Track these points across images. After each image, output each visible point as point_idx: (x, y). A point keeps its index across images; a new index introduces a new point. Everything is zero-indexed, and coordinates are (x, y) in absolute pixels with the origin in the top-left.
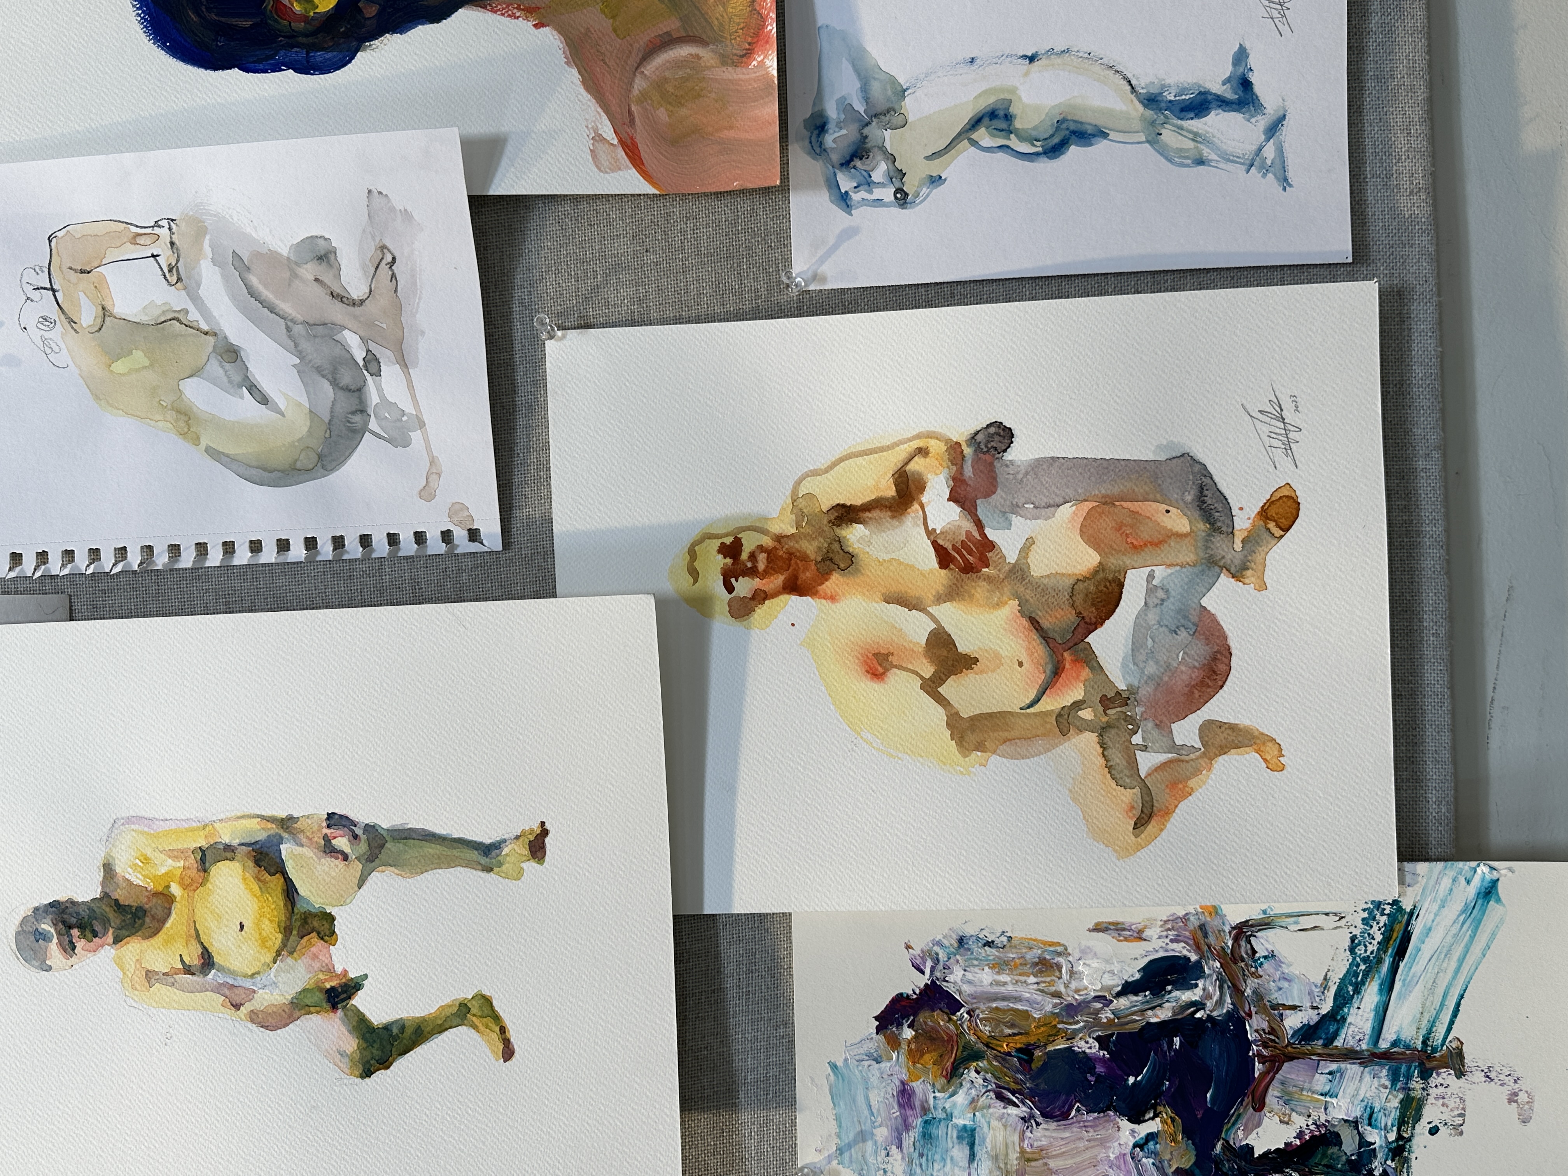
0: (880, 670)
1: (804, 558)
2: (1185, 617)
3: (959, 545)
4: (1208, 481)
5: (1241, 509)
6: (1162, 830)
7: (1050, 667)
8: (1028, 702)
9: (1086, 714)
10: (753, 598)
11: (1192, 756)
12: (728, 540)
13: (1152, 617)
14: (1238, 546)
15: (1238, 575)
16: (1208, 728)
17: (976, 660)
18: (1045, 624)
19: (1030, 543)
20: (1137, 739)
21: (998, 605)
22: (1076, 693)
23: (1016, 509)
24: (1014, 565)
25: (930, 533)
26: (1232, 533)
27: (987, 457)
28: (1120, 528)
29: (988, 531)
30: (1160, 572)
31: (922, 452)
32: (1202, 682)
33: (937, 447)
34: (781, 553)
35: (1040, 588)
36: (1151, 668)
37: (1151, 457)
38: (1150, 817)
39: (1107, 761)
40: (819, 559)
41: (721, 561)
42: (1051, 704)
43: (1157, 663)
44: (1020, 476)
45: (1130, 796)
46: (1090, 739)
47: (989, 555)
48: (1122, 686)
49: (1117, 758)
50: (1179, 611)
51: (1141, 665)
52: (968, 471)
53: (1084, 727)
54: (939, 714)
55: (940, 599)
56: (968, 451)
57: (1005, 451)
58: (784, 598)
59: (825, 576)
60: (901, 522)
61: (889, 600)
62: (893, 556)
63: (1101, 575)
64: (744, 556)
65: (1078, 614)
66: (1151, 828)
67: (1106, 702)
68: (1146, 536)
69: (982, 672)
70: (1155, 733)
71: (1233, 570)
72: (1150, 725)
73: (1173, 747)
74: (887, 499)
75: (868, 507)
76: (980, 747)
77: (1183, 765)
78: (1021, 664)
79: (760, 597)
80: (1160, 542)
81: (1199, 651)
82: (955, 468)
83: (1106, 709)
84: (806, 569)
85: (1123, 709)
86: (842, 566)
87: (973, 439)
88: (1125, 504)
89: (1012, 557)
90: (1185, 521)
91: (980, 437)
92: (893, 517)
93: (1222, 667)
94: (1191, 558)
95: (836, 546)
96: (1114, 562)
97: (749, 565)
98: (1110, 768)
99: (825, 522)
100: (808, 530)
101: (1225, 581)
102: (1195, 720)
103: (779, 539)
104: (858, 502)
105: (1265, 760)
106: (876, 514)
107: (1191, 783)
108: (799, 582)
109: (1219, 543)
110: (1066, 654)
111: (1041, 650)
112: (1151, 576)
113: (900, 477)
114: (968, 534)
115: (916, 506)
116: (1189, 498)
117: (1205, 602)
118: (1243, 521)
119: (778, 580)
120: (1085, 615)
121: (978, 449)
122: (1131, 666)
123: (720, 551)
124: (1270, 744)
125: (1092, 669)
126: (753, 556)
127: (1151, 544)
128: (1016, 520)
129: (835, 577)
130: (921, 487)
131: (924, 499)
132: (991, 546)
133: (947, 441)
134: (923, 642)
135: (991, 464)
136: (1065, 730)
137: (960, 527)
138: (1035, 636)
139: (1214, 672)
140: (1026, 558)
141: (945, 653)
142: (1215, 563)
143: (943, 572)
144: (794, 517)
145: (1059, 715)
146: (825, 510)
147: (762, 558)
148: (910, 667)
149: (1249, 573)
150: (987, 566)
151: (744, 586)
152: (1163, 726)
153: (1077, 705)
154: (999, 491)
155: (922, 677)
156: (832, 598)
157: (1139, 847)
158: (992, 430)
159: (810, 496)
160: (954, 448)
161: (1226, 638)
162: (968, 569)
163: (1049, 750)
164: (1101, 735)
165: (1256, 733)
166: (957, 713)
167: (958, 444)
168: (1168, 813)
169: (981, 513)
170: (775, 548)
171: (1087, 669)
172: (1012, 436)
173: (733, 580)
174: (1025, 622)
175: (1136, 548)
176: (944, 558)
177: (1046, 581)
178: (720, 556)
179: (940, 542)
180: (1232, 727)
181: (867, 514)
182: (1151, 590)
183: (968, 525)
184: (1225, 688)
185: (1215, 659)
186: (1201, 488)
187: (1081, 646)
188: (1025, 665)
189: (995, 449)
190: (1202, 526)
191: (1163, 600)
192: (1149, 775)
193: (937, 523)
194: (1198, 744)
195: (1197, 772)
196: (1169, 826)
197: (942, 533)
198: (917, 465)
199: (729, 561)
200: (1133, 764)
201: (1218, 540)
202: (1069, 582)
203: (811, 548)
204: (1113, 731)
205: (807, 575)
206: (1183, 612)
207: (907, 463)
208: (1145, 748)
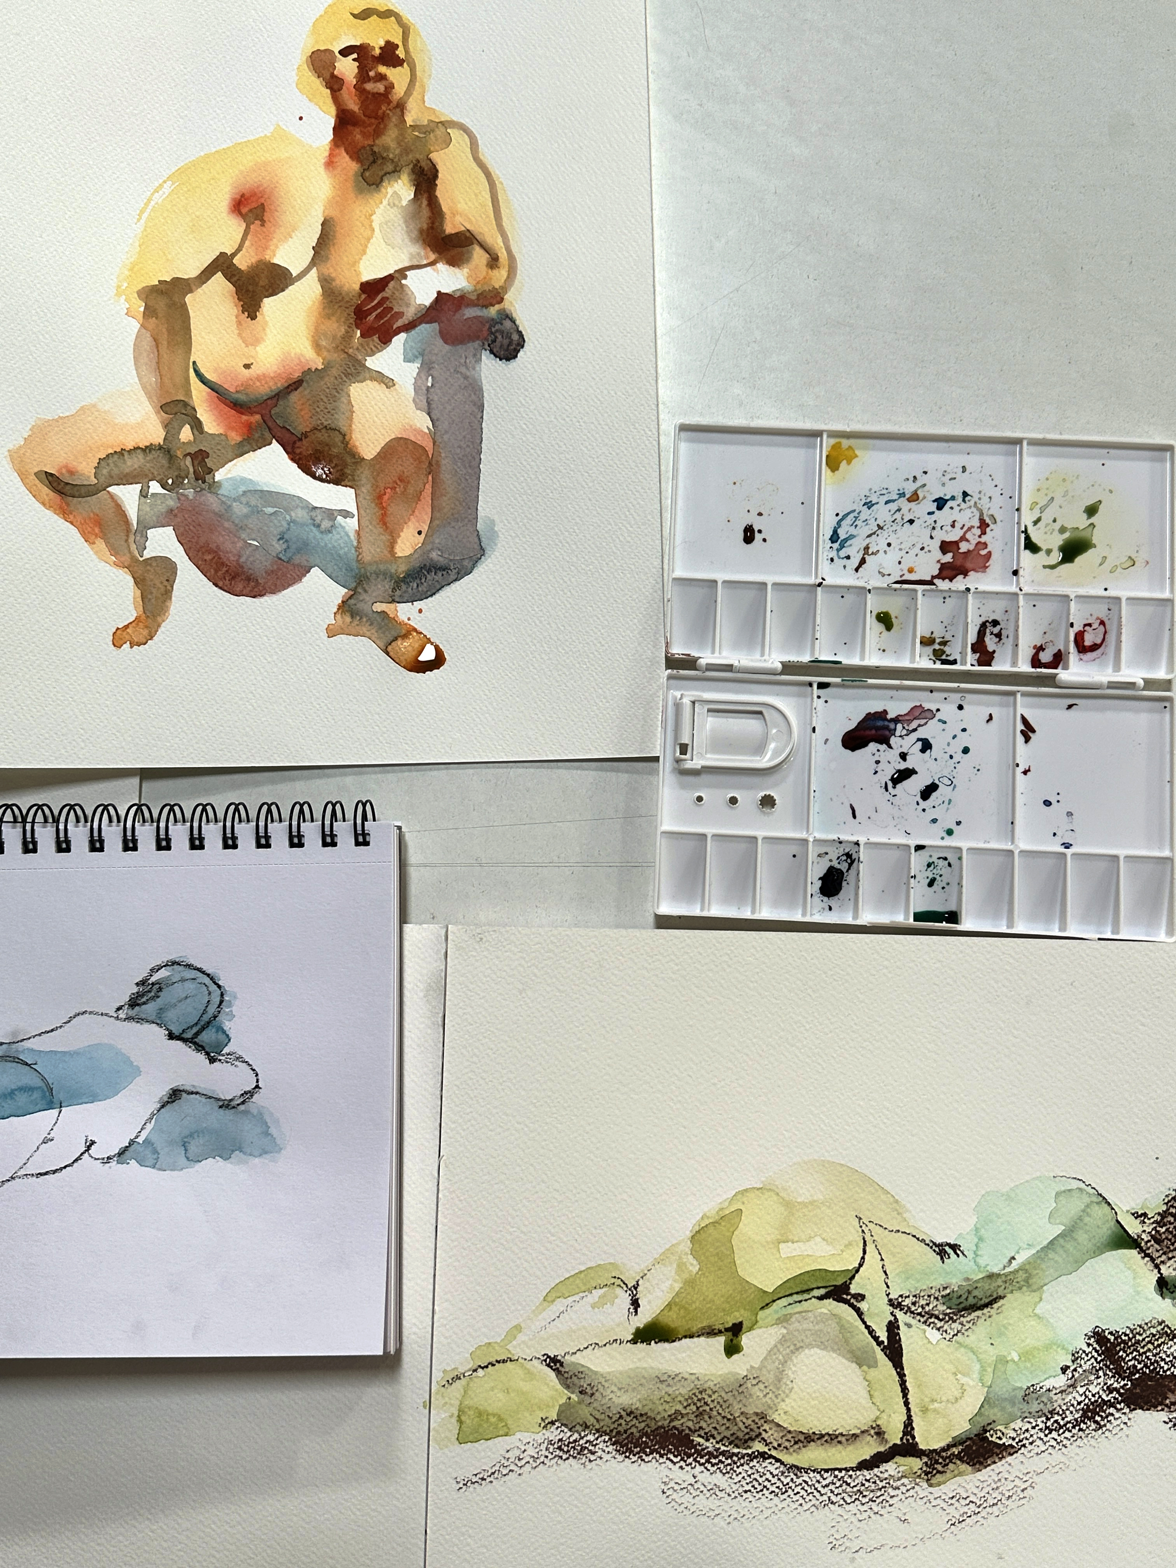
0: (244, 210)
1: (378, 133)
2: (299, 551)
3: (387, 304)
4: (453, 577)
5: (420, 611)
6: (44, 504)
7: (242, 397)
8: (203, 371)
9: (186, 434)
10: (333, 76)
11: (133, 547)
12: (401, 53)
13: (300, 514)
14: (379, 607)
15: (345, 607)
16: (168, 567)
17: (253, 317)
18: (294, 397)
19: (388, 382)
20: (155, 487)
21: (317, 347)
22: (211, 424)
23: (427, 368)
24: (364, 366)
25: (402, 273)
26: (393, 601)
27: (485, 333)
28: (401, 481)
29: (403, 336)
30: (352, 524)
31: (493, 261)
32: (223, 564)
33: (499, 277)
34: (384, 108)
35: (337, 392)
36: (239, 509)
37: (481, 513)
38: (60, 492)
39: (130, 451)
40: (376, 149)
41: (377, 43)
42: (199, 395)
44: (463, 370)
45: (86, 470)
46: (156, 434)
47: (375, 338)
48: (219, 476)
49: (133, 463)
50: (306, 544)
51: (244, 500)
52: (470, 312)
53: (171, 430)
54: (191, 271)
55: (326, 282)
56: (493, 311)
57: (492, 352)
58: (333, 111)
59: (355, 154)
60: (415, 241)
61: (326, 224)
62: (377, 230)
63: (349, 460)
64: (382, 69)
65: (305, 435)
66: (46, 491)
67: (200, 457)
68: (393, 509)
69: (239, 323)
70: (163, 508)
71: (352, 602)
72: (171, 503)
73: (144, 526)
74: (442, 223)
75: (434, 205)
76: (149, 312)
77: (123, 535)
78: (247, 366)
79: (334, 84)
80: (385, 524)
81: (259, 564)
82: (474, 298)
83: (193, 456)
84: (363, 134)
85: (191, 475)
86: (367, 174)
87: (507, 316)
88: (429, 487)
89: (372, 363)
90: (407, 553)
91: (507, 324)
92: (421, 231)
93: (239, 587)
94: (367, 557)
95: (390, 167)
96: (364, 475)
97: (372, 74)
98: (121, 453)
99: (418, 156)
100: (408, 139)
101: (341, 592)
102: (177, 553)
103: (401, 107)
104: (440, 193)
105: (126, 627)
106: (426, 212)
107: (101, 544)
108: (350, 128)
109: (383, 587)
110: (258, 417)
111: (264, 390)
112: (346, 514)
113: (466, 238)
114: (400, 315)
115: (433, 257)
116: (434, 555)
117: (315, 571)
118: (405, 612)
119: (353, 105)
120: (304, 442)
121: (493, 322)
122: (243, 488)
123: (388, 43)
124: (145, 632)
125: (240, 444)
126: (382, 77)
127: (384, 515)
128: (414, 368)
129: (353, 167)
130: (454, 262)
131: (440, 266)
132: (386, 341)
133: (505, 289)
134: (276, 261)
135: (478, 338)
136: (168, 409)
137: (408, 305)
138: (280, 384)
139: (233, 578)
140: (372, 379)
141: (261, 283)
142: (360, 583)
143: (357, 287)
144: (426, 123)
145: (186, 404)
146: (431, 156)
147: (380, 87)
148: (247, 243)
149: (348, 619)
150: (362, 335)
151: (347, 68)
152: (169, 518)
153: (197, 425)
154: (447, 347)
155: (234, 255)
156: (330, 163)
157: (23, 476)
158: (515, 337)
159: (448, 141)
160: (496, 296)
161: (273, 592)
162: (360, 315)
163: (144, 388)
164: (160, 447)
165: (159, 619)
166: (191, 291)
167: (502, 300)
168: (65, 513)
169: (424, 328)
170: (389, 102)
171: (239, 439)
172: (508, 359)
173: (355, 56)
174: (297, 375)
175: (379, 498)
176: (373, 288)
177: (344, 400)
178: (382, 43)
179: (392, 284)
180: (167, 594)
181: (425, 203)
182: (331, 514)
183: (410, 314)
184: (216, 589)
185: (249, 579)
186: (444, 569)
187: (268, 435)
188: (246, 372)
189: (494, 341)
190: (402, 569)
191: (319, 526)
192: (112, 496)
193: (413, 280)
194: (147, 554)
195: (114, 550)
196: (49, 513)
197: (402, 286)
198: (479, 256)
199: (377, 52)
200: (126, 480)
201: (385, 586)
202: (342, 424)
203: (389, 139)
204: (164, 462)
205: (357, 136)
206: (304, 547)
207: (482, 246)
208: (144, 494)
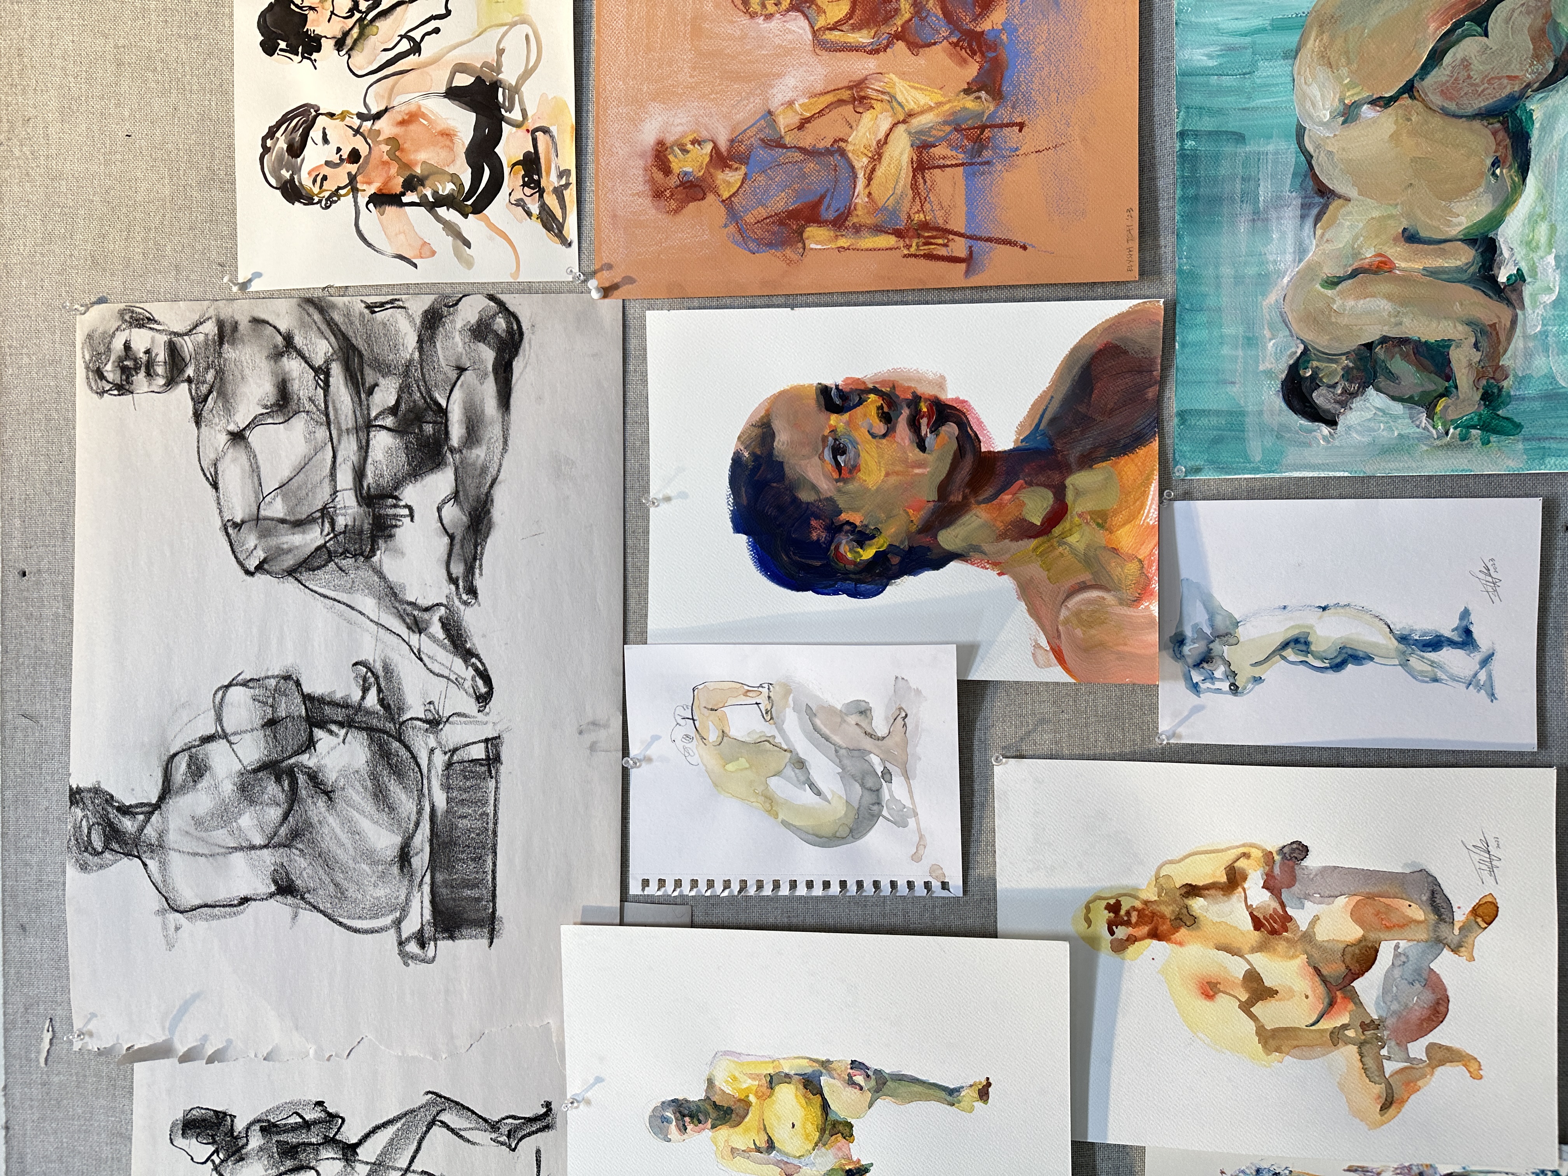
0: (1211, 993)
1: (1163, 917)
2: (1420, 975)
3: (1268, 917)
4: (1438, 888)
5: (1459, 908)
6: (1398, 1112)
7: (1327, 1000)
8: (1311, 1022)
9: (1350, 1033)
10: (1127, 940)
11: (1421, 1066)
12: (1112, 902)
13: (1397, 973)
14: (1456, 932)
15: (1455, 950)
16: (1431, 1048)
17: (1277, 992)
18: (1324, 972)
19: (1316, 918)
20: (1384, 1052)
21: (1293, 957)
22: (1345, 1019)
23: (1307, 897)
24: (1305, 933)
25: (1248, 907)
26: (1453, 923)
27: (1291, 863)
28: (1378, 915)
29: (1288, 909)
30: (1403, 944)
31: (1246, 855)
32: (1429, 1017)
33: (1256, 853)
34: (1147, 912)
35: (1320, 947)
36: (1395, 1006)
37: (1400, 870)
38: (1391, 1103)
39: (1364, 1065)
40: (1173, 918)
41: (1107, 915)
42: (1327, 1024)
43: (1399, 1003)
44: (1311, 876)
45: (1378, 1089)
46: (1354, 1049)
47: (1288, 924)
48: (1375, 1017)
49: (1370, 1063)
50: (1415, 971)
51: (1389, 1004)
52: (1277, 870)
53: (1348, 1041)
54: (1251, 1026)
55: (1254, 950)
56: (1277, 858)
57: (1302, 860)
58: (1148, 941)
59: (1176, 929)
60: (1229, 899)
61: (1218, 948)
62: (1223, 920)
63: (1363, 943)
64: (1122, 912)
65: (1347, 967)
66: (1392, 1110)
67: (1364, 1026)
68: (1395, 921)
69: (1280, 1000)
70: (1396, 1048)
71: (1452, 947)
72: (1393, 1043)
73: (1408, 1059)
74: (1221, 883)
75: (1207, 887)
76: (1278, 1050)
77: (1414, 1071)
78: (1307, 997)
79: (1132, 940)
80: (1404, 925)
81: (1428, 997)
82: (1267, 868)
83: (1364, 1030)
84: (1164, 923)
85: (1375, 1032)
86: (1188, 924)
87: (1281, 850)
88: (1382, 899)
89: (1304, 927)
90: (1422, 913)
91: (1286, 850)
92: (1224, 895)
93: (1442, 1009)
94: (1424, 936)
95: (1184, 911)
96: (1372, 936)
97: (1126, 918)
98: (1365, 1070)
99: (1178, 894)
100: (1166, 899)
101: (1446, 952)
102: (1425, 1041)
103: (1146, 903)
104: (1201, 884)
105: (1469, 1072)
106: (1212, 892)
107: (1420, 1083)
108: (1159, 932)
109: (1444, 929)
110: (1338, 993)
111: (1321, 989)
112: (1397, 947)
113: (1230, 869)
114: (1275, 910)
115: (1240, 889)
116: (1424, 898)
117: (1432, 966)
118: (1461, 916)
119: (1145, 929)
120: (1352, 968)
121: (1284, 857)
122: (1382, 1003)
123: (1106, 908)
124: (1473, 1061)
125: (1355, 1004)
126: (1128, 913)
127: (1399, 926)
128: (1308, 904)
129: (1183, 931)
130: (1245, 878)
131: (1246, 886)
132: (1290, 919)
133: (1263, 850)
134: (1241, 977)
135: (1293, 867)
136: (1336, 1042)
137: (1269, 905)
138: (1317, 979)
139: (1438, 1012)
140: (1313, 928)
141: (1256, 986)
142: (1440, 941)
143: (1256, 932)
144: (1156, 889)
145: (1332, 1033)
146: (1178, 887)
147: (1134, 915)
148: (1232, 992)
149: (1463, 949)
150: (1286, 932)
151: (1121, 932)
152: (1402, 1045)
153: (1345, 1027)
154: (1297, 884)
155: (1239, 1000)
156: (1181, 944)
157: (1383, 1123)
158: (1294, 846)
159: (1168, 877)
160: (1268, 856)
161: (1446, 990)
162: (1273, 932)
163: (1324, 1055)
164: (1360, 1047)
165: (1464, 1054)
166: (1263, 1026)
167: (1271, 853)
168: (1403, 1102)
169: (1284, 897)
170: (1143, 909)
171: (1352, 1004)
172: (1308, 851)
173: (1114, 927)
174: (1311, 970)
175: (1389, 928)
176: (1258, 924)
177: (1326, 944)
178: (1107, 912)
179: (1255, 913)
180: (1448, 1049)
181: (1207, 892)
182: (1397, 955)
183: (1275, 905)
184: (1444, 1022)
185: (1438, 1003)
186: (1433, 892)
187: (1348, 988)
188: (1310, 997)
189: (1296, 858)
190: (1433, 917)
191: (1404, 962)
192: (1391, 1076)
193: (1254, 902)
194: (1425, 1058)
195: (1424, 1076)
196: (1403, 1110)
197: (1257, 908)
198: (1242, 864)
199: (1112, 915)
200: (1381, 1068)
201: (1443, 927)
202: (1342, 946)
203: (1168, 911)
204: (1368, 1046)
205: (1164, 928)
206: (1418, 971)
207: (1235, 862)
208: (1389, 1058)
